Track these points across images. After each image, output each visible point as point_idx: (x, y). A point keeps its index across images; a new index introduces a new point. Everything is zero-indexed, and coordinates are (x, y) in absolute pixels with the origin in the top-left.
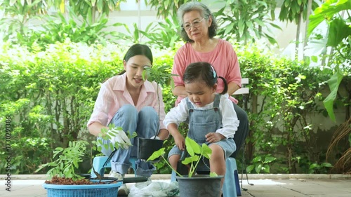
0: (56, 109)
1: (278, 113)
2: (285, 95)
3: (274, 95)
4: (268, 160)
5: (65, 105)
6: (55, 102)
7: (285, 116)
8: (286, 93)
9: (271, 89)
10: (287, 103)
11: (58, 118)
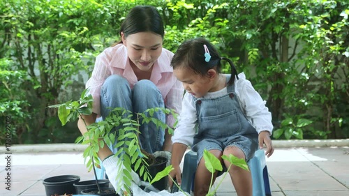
0: (28, 58)
1: (316, 62)
2: (327, 38)
3: (312, 39)
4: (303, 123)
5: (40, 53)
6: (27, 49)
7: (325, 65)
8: (328, 35)
9: (307, 32)
10: (329, 49)
11: (32, 67)
